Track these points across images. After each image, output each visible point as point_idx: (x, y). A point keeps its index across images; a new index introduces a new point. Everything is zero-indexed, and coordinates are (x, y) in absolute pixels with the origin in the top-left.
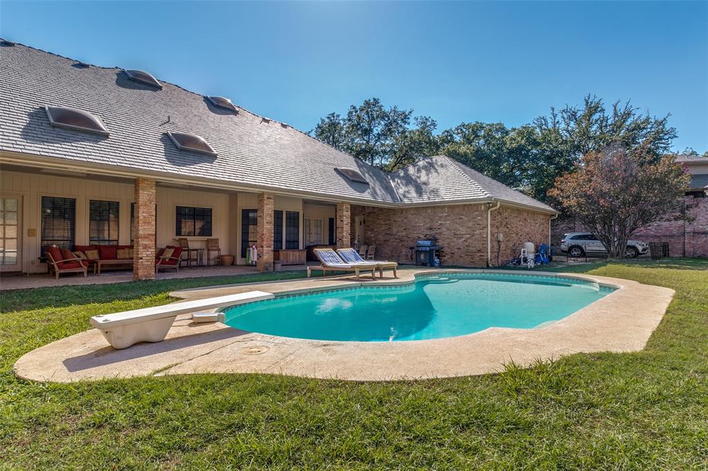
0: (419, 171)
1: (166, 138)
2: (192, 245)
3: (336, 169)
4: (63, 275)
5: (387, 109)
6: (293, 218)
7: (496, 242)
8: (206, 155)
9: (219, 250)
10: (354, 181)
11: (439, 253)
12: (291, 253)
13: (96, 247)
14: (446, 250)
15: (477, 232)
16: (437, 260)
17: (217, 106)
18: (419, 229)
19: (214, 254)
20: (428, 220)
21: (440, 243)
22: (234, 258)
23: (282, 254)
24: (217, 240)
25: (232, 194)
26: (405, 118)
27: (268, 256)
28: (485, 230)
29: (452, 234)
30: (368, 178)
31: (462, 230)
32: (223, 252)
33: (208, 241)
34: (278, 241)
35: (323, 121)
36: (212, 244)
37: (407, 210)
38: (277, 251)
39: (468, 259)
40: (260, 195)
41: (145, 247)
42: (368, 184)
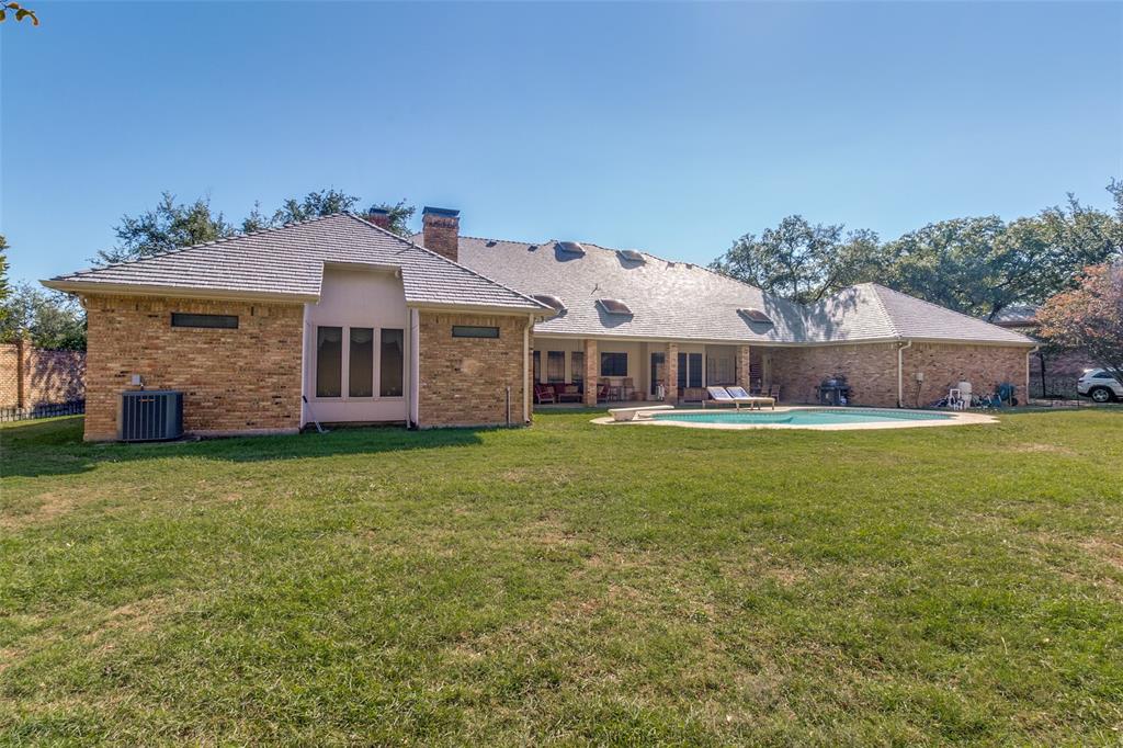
0: (837, 306)
1: (598, 305)
2: (613, 384)
3: (738, 311)
4: (542, 403)
5: (812, 225)
6: (696, 358)
7: (914, 383)
8: (627, 316)
9: (633, 387)
10: (756, 322)
11: (847, 393)
12: (694, 390)
13: (553, 385)
14: (855, 390)
15: (887, 371)
16: (843, 400)
17: (630, 260)
18: (827, 370)
19: (630, 391)
20: (837, 359)
21: (849, 382)
22: (645, 394)
23: (686, 391)
24: (631, 379)
25: (643, 345)
26: (834, 234)
27: (674, 392)
28: (895, 370)
29: (860, 374)
30: (773, 317)
31: (872, 370)
32: (637, 390)
33: (625, 380)
34: (682, 380)
35: (736, 243)
36: (627, 383)
37: (815, 348)
38: (681, 389)
39: (878, 399)
40: (667, 344)
41: (592, 385)
42: (772, 323)
